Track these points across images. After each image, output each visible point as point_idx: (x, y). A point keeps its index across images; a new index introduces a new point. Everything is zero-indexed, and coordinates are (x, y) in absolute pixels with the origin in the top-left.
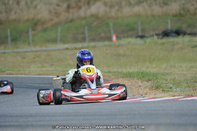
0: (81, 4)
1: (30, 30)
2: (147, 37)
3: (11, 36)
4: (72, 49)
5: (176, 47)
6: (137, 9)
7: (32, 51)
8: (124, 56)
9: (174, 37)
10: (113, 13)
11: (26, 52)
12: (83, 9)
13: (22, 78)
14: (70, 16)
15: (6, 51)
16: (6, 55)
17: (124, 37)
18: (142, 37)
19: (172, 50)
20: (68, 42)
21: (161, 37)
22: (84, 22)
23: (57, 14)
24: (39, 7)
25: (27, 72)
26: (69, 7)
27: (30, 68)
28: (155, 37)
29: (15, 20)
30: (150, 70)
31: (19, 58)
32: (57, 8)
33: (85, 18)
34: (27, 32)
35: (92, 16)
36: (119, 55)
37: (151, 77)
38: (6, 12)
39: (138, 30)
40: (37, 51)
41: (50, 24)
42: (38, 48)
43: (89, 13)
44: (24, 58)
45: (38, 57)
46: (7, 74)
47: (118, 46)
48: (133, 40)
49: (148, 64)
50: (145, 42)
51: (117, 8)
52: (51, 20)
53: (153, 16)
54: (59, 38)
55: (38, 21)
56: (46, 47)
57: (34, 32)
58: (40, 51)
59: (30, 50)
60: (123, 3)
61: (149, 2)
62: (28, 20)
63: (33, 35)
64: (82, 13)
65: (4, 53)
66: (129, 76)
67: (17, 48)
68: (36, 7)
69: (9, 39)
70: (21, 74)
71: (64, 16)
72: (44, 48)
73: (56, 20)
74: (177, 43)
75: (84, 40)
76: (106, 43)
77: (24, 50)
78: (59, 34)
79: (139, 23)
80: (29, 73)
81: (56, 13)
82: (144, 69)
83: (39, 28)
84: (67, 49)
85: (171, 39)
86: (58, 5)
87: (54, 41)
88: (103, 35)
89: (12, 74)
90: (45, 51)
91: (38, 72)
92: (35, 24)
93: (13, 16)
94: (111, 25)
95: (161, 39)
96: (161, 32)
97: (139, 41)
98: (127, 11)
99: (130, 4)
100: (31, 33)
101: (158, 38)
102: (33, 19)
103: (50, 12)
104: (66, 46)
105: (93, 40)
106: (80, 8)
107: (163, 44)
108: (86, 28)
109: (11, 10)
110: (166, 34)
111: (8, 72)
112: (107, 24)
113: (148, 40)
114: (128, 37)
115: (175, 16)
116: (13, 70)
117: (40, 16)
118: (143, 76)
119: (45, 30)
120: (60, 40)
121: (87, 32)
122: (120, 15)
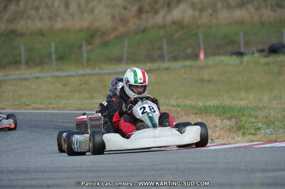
0: (157, 6)
1: (84, 43)
3: (56, 52)
6: (239, 13)
7: (78, 75)
8: (209, 81)
10: (205, 19)
11: (68, 76)
12: (162, 13)
13: (52, 114)
14: (143, 24)
15: (40, 75)
16: (39, 81)
17: (213, 54)
18: (240, 54)
19: (280, 74)
21: (267, 51)
22: (162, 32)
23: (124, 21)
24: (97, 11)
25: (61, 106)
26: (140, 11)
28: (257, 55)
29: (62, 30)
31: (58, 85)
32: (123, 12)
33: (164, 27)
34: (80, 47)
35: (174, 23)
36: (202, 81)
38: (50, 18)
39: (239, 43)
40: (83, 75)
41: (112, 36)
43: (169, 19)
44: (65, 85)
45: (86, 83)
46: (34, 109)
47: (203, 68)
48: (226, 59)
50: (242, 62)
51: (210, 11)
52: (115, 29)
53: (262, 24)
54: (125, 56)
55: (97, 31)
56: (101, 69)
57: (89, 48)
59: (74, 74)
60: (219, 5)
61: (256, 3)
62: (80, 30)
63: (89, 52)
64: (159, 19)
65: (37, 78)
66: (205, 111)
67: (57, 70)
68: (92, 10)
69: (54, 57)
70: (54, 109)
71: (133, 24)
72: (97, 71)
73: (122, 29)
75: (162, 58)
76: (188, 63)
77: (66, 73)
78: (125, 50)
79: (241, 34)
80: (64, 107)
81: (122, 20)
83: (97, 41)
86: (125, 8)
87: (118, 60)
88: (189, 51)
89: (40, 109)
90: (96, 74)
91: (77, 106)
92: (92, 35)
93: (59, 25)
94: (201, 36)
95: (265, 56)
96: (266, 47)
97: (235, 60)
98: (224, 15)
99: (229, 7)
100: (84, 48)
101: (260, 56)
102: (89, 29)
103: (113, 17)
106: (156, 12)
107: (268, 64)
108: (164, 41)
109: (57, 15)
110: (274, 50)
111: (35, 106)
112: (196, 35)
113: (246, 58)
114: (219, 54)
116: (42, 103)
117: (98, 24)
118: (224, 111)
119: (106, 44)
120: (128, 59)
121: (165, 47)
122: (214, 22)
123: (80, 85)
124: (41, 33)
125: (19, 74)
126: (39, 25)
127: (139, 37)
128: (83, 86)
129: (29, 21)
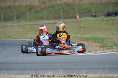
1: (28, 12)
2: (98, 16)
3: (16, 15)
4: (53, 24)
5: (115, 22)
7: (29, 25)
8: (83, 27)
9: (114, 16)
10: (77, 3)
11: (25, 25)
13: (23, 41)
14: (52, 4)
15: (13, 24)
16: (13, 27)
17: (84, 16)
18: (94, 16)
19: (113, 24)
20: (50, 19)
21: (106, 16)
22: (60, 7)
23: (44, 3)
25: (26, 37)
27: (27, 35)
28: (103, 16)
29: (18, 6)
30: (100, 36)
31: (21, 29)
33: (60, 5)
34: (26, 13)
35: (65, 3)
36: (81, 27)
37: (100, 40)
38: (13, 1)
39: (92, 12)
40: (31, 25)
41: (39, 9)
42: (32, 23)
43: (62, 2)
44: (24, 29)
46: (14, 38)
47: (81, 22)
48: (89, 18)
49: (98, 32)
50: (97, 19)
52: (40, 6)
53: (101, 4)
54: (45, 17)
55: (33, 6)
57: (30, 13)
58: (34, 24)
59: (27, 24)
62: (26, 6)
63: (29, 15)
64: (59, 2)
65: (12, 26)
66: (87, 39)
67: (20, 23)
69: (15, 17)
70: (22, 38)
71: (48, 4)
72: (36, 23)
73: (43, 6)
74: (116, 20)
75: (60, 18)
76: (73, 20)
77: (24, 24)
78: (45, 15)
79: (93, 8)
80: (27, 38)
81: (43, 2)
82: (96, 36)
83: (33, 11)
84: (50, 23)
85: (112, 18)
87: (42, 19)
88: (71, 15)
89: (17, 38)
91: (32, 37)
92: (31, 8)
93: (17, 4)
94: (76, 9)
96: (106, 13)
100: (28, 14)
101: (104, 17)
102: (29, 6)
103: (40, 1)
104: (49, 21)
105: (65, 18)
107: (107, 20)
108: (61, 11)
110: (109, 15)
112: (74, 9)
113: (98, 18)
114: (86, 16)
115: (114, 4)
116: (17, 36)
117: (33, 4)
118: (95, 40)
119: (37, 12)
120: (46, 18)
121: (61, 13)
122: (81, 3)
123: (30, 29)
124: (10, 7)
125: (3, 24)
126: (9, 4)
127: (50, 9)
128: (32, 29)
129: (5, 2)
